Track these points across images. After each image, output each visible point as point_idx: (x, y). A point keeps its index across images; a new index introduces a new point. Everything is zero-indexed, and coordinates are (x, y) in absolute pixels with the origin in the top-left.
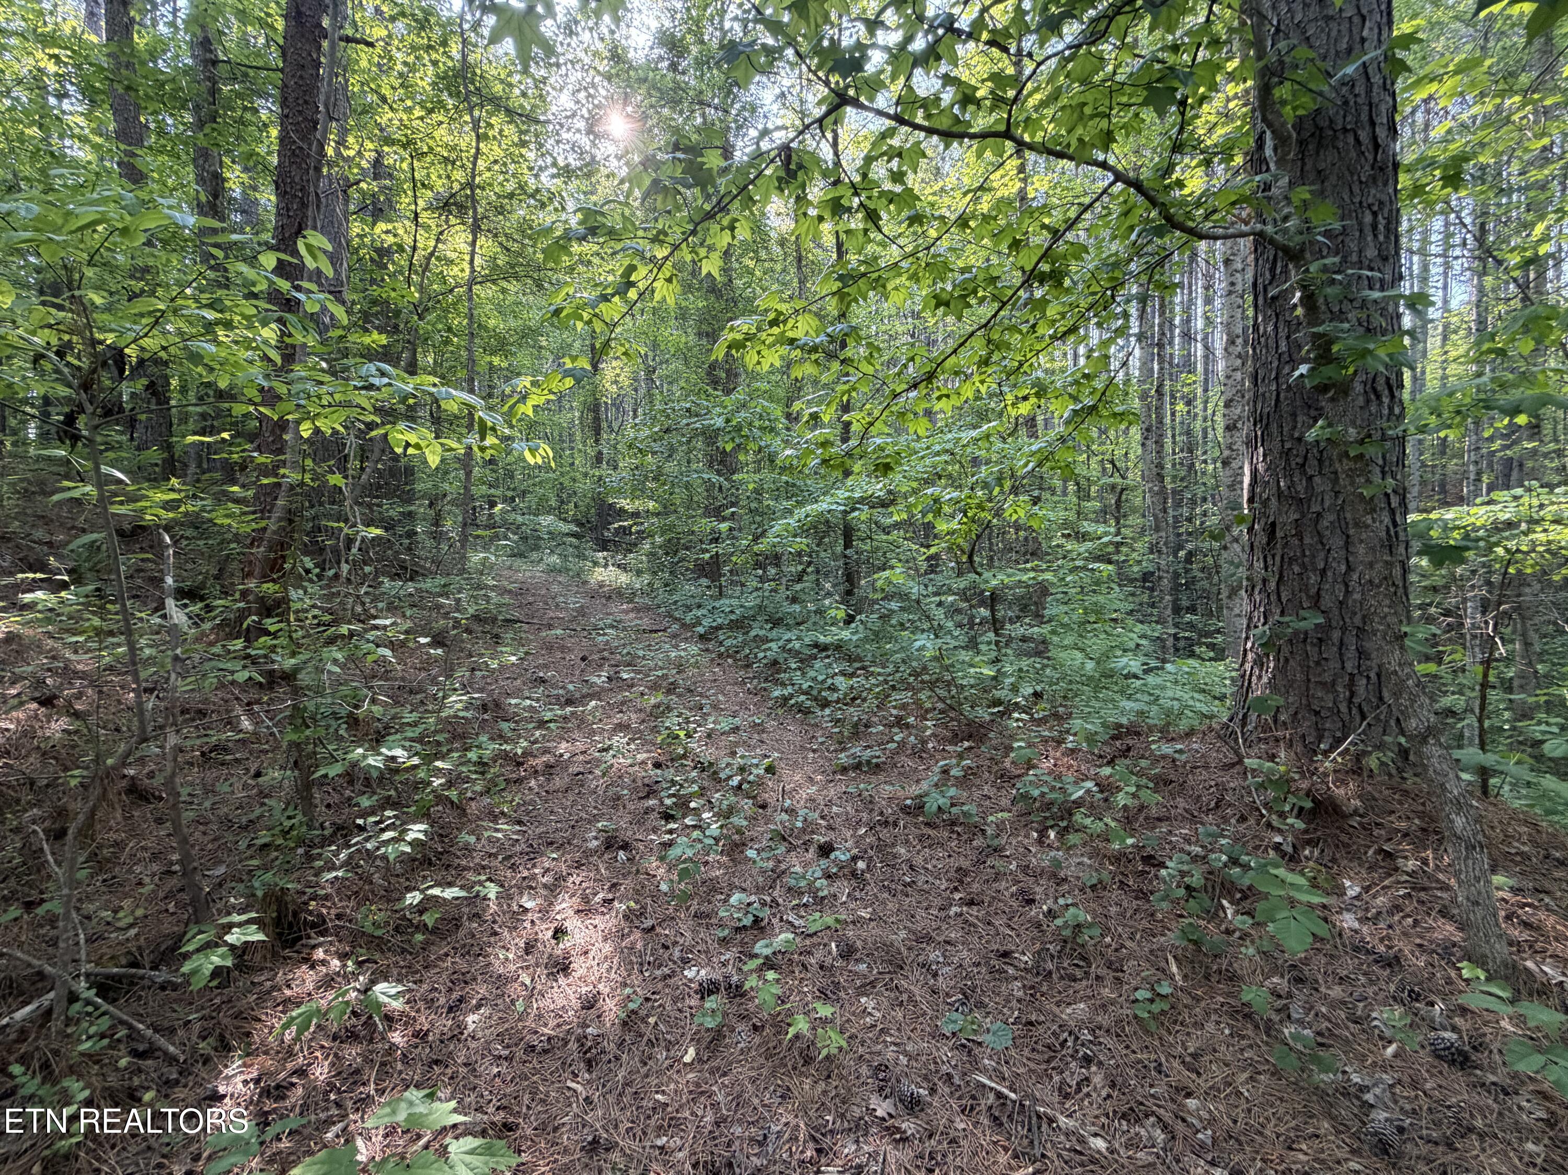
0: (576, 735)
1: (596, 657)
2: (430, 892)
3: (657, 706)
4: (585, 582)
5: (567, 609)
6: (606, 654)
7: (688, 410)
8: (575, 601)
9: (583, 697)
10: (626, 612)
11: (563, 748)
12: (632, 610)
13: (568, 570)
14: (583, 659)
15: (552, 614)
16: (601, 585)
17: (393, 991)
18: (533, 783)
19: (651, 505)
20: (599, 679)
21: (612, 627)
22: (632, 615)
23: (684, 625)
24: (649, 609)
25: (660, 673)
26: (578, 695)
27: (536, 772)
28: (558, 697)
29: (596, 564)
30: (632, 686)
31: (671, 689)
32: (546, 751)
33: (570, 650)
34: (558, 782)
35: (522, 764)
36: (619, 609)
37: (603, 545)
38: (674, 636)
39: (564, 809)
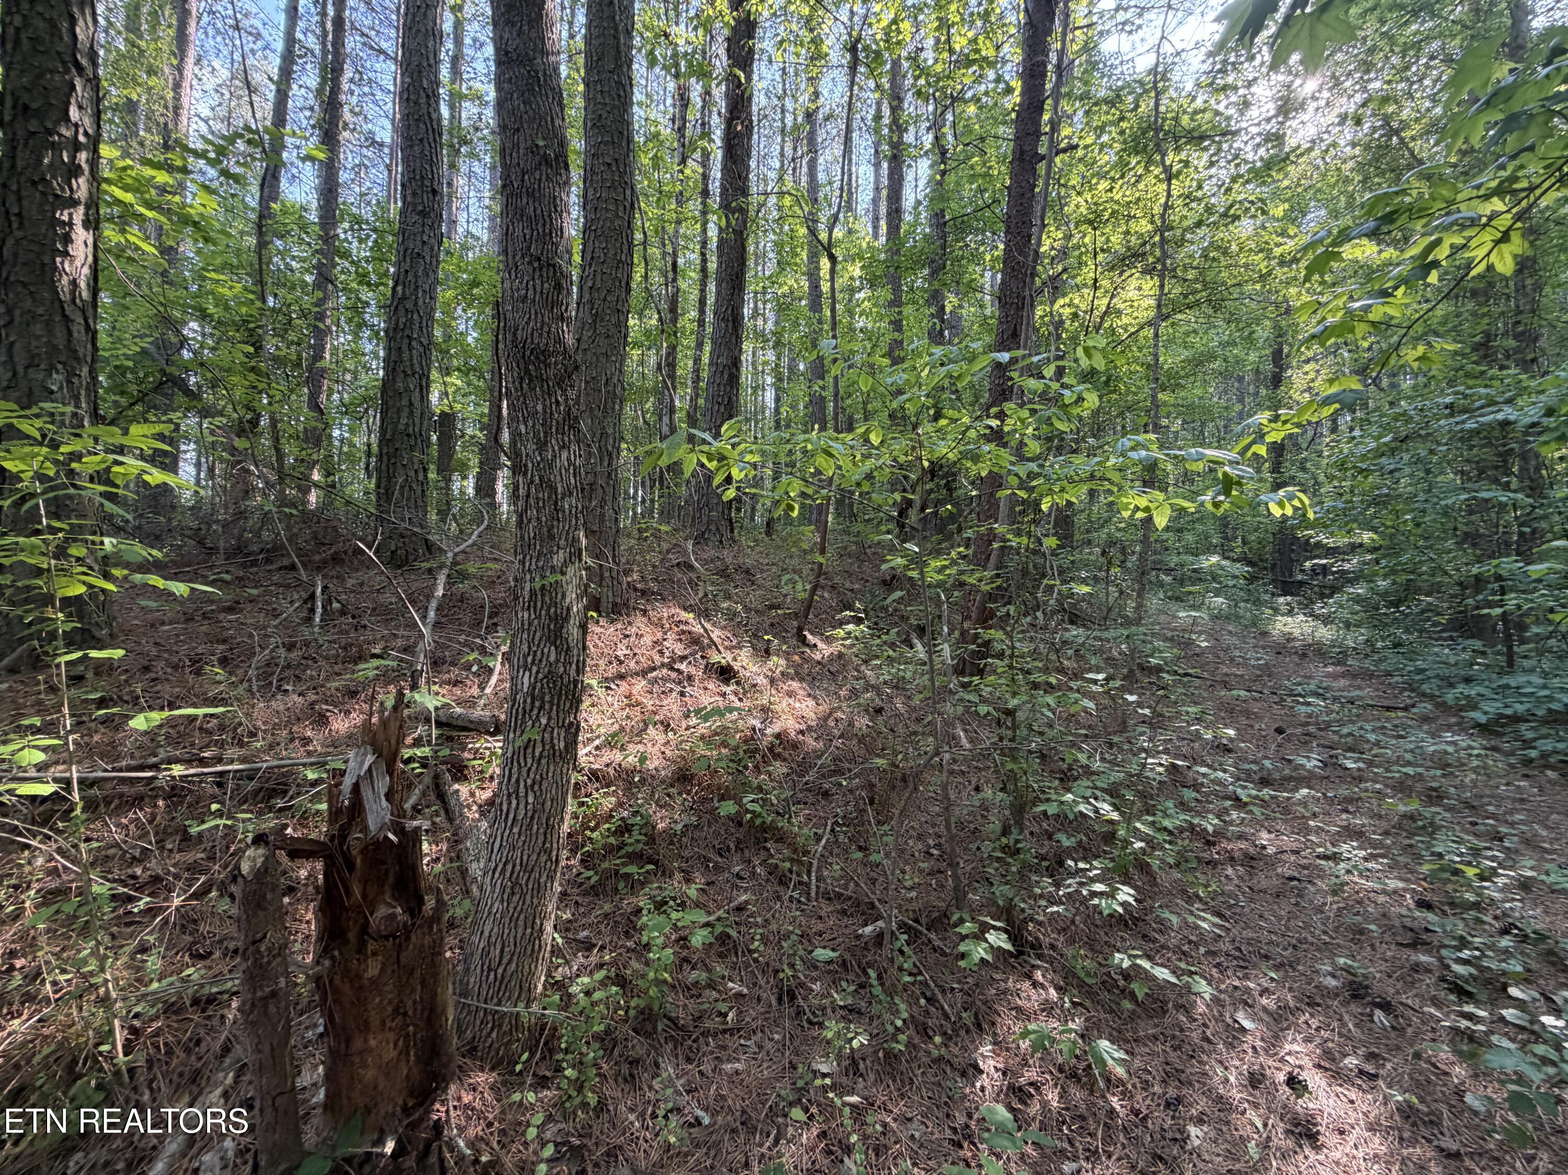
0: (1281, 826)
1: (1299, 731)
2: (1139, 961)
3: (1411, 817)
4: (1265, 634)
5: (1245, 665)
6: (1312, 729)
7: (1450, 406)
8: (1259, 658)
9: (1284, 779)
10: (1335, 676)
11: (1264, 838)
12: (1343, 675)
13: (1238, 617)
14: (1279, 731)
15: (1226, 670)
16: (1289, 638)
17: (1116, 1055)
18: (1230, 871)
19: (1367, 537)
20: (1311, 762)
21: (1317, 695)
22: (1342, 682)
23: (1443, 706)
24: (1371, 676)
25: (1410, 770)
26: (1277, 776)
27: (1232, 859)
28: (1248, 772)
29: (1276, 611)
30: (1361, 780)
31: (1435, 796)
32: (1241, 837)
33: (1258, 717)
34: (1262, 881)
35: (1214, 844)
36: (1323, 671)
37: (1288, 587)
38: (1425, 719)
39: (1279, 919)
